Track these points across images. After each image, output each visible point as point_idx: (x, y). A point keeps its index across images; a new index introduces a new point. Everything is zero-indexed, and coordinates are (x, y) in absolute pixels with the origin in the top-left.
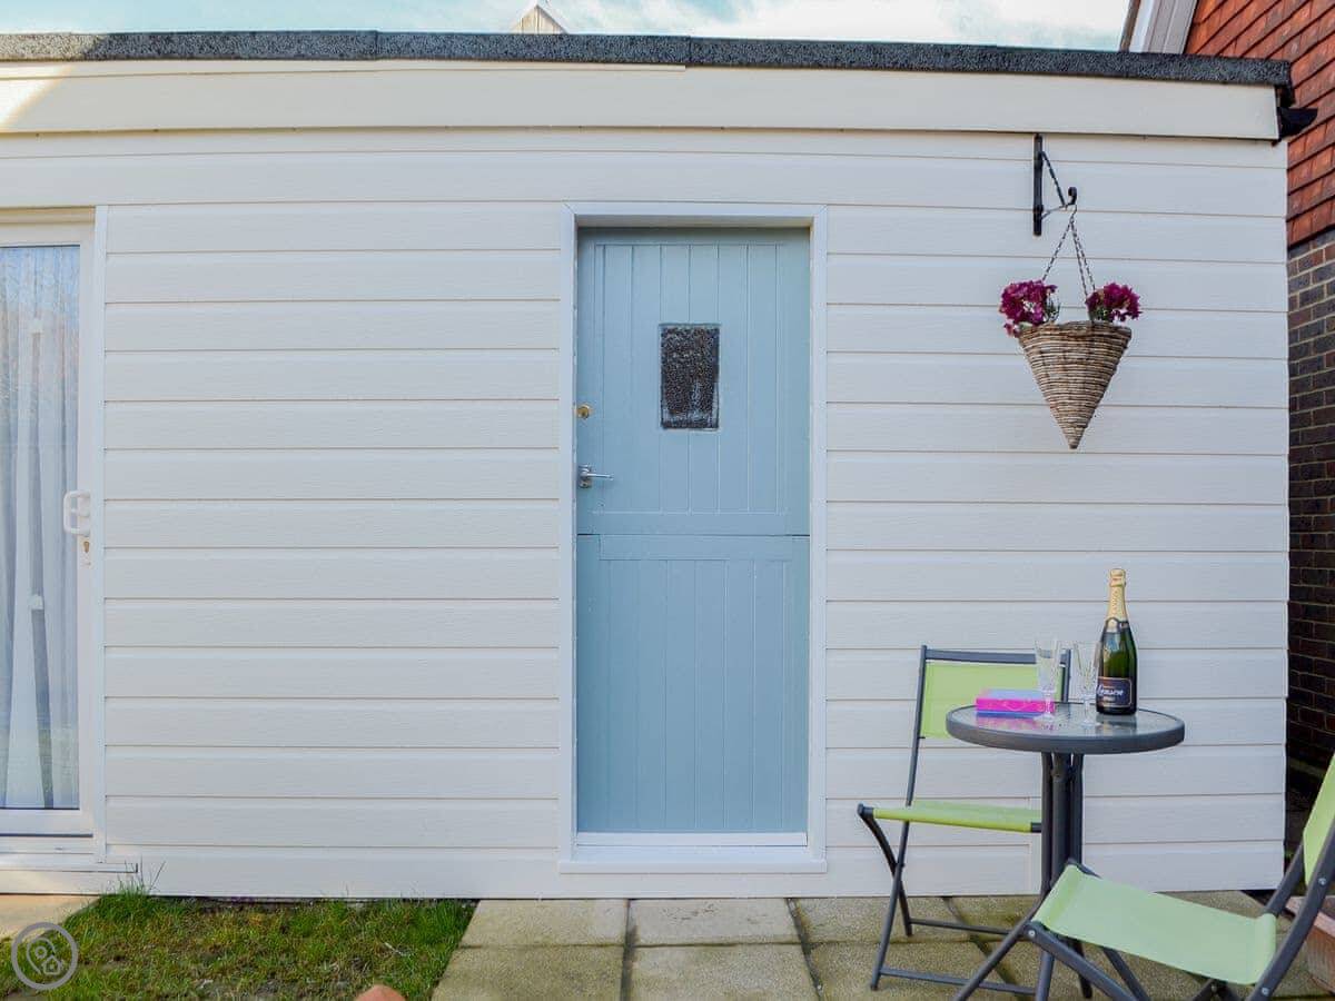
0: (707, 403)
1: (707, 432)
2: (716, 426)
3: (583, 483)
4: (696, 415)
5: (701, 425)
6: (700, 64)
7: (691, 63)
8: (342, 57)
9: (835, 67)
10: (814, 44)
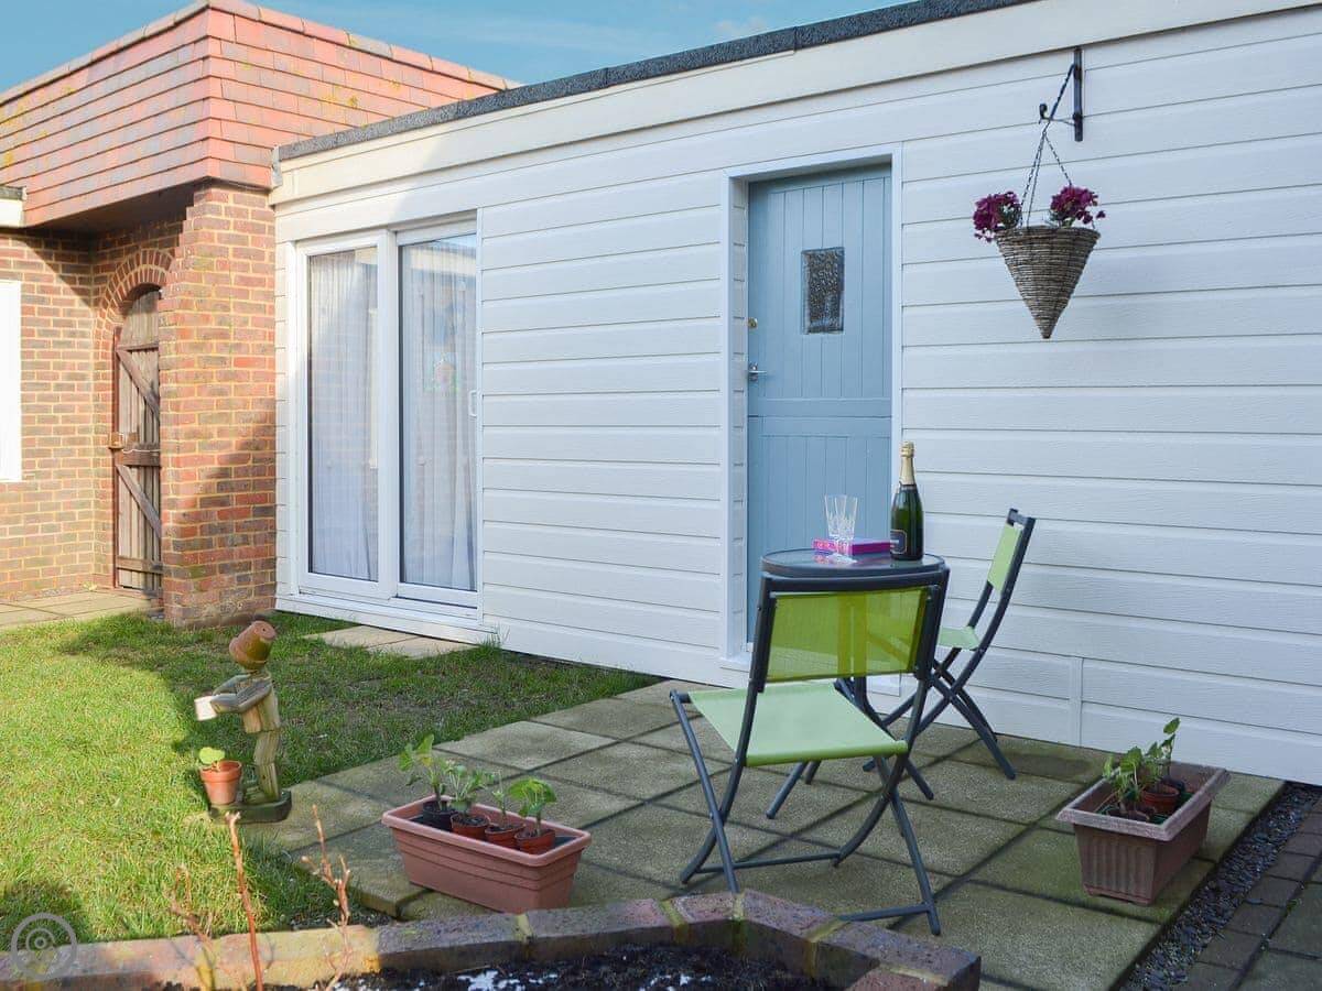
0: (836, 311)
1: (835, 336)
2: (842, 329)
3: (752, 378)
4: (827, 322)
5: (831, 329)
6: (804, 47)
7: (797, 47)
8: (590, 90)
9: (900, 27)
10: (883, 11)
